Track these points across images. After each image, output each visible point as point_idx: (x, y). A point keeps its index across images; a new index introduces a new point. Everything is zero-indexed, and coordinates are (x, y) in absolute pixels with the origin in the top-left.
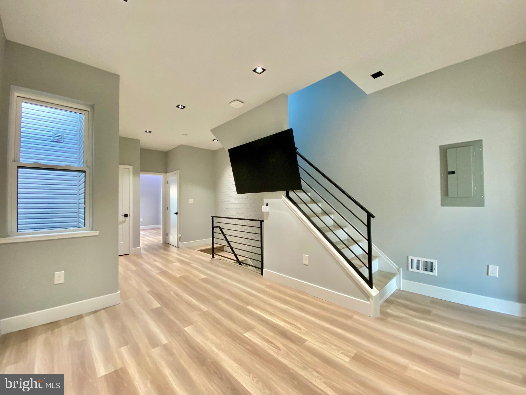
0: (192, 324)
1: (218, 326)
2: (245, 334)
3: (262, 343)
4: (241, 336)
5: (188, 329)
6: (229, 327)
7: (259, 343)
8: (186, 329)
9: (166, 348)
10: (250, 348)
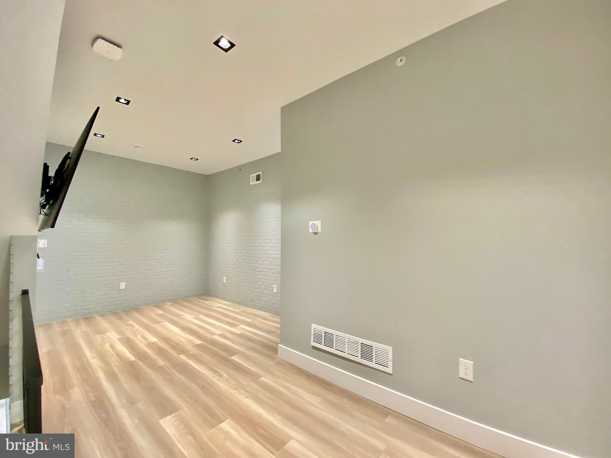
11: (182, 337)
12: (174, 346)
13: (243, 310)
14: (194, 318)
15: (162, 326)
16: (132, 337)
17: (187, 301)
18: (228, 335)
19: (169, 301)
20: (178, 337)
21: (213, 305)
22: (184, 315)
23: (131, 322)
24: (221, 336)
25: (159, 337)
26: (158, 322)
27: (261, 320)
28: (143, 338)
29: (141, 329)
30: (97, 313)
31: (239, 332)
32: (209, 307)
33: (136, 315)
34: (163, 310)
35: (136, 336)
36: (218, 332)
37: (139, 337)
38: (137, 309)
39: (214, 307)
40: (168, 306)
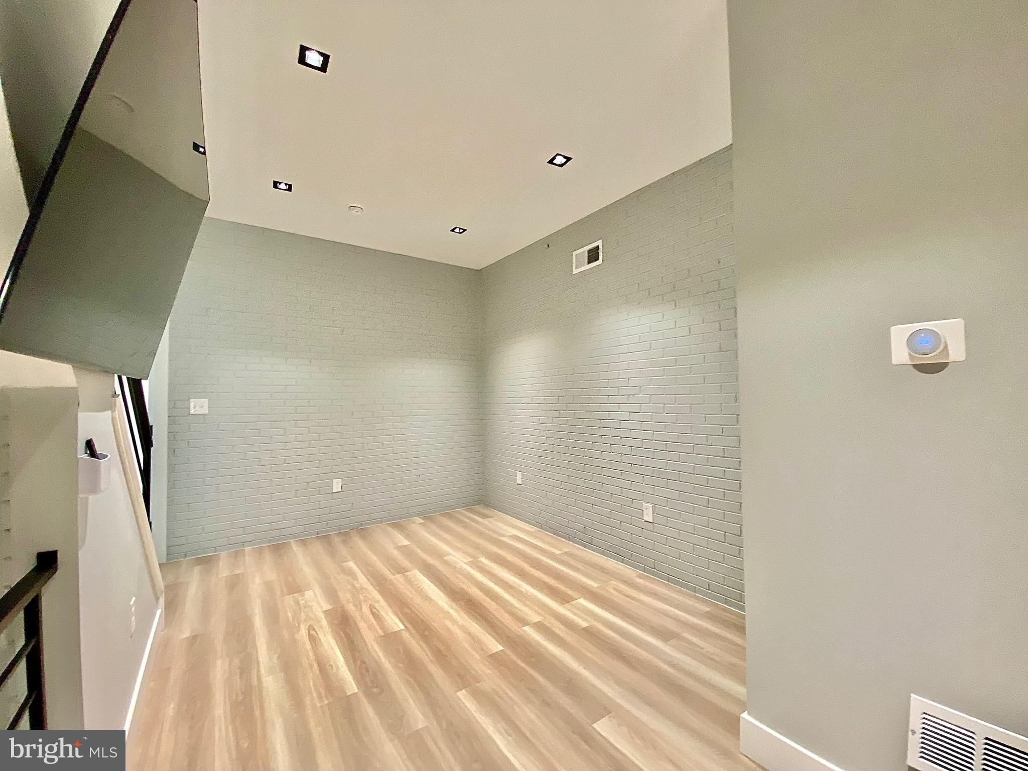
0: (491, 656)
1: (442, 648)
2: (402, 627)
3: (387, 614)
4: (408, 626)
5: (496, 647)
6: (422, 643)
7: (390, 613)
8: (501, 648)
9: (525, 623)
10: (406, 610)
11: (454, 622)
12: (439, 651)
13: (567, 550)
14: (471, 564)
15: (409, 581)
16: (351, 608)
17: (450, 516)
18: (559, 629)
19: (418, 515)
20: (448, 623)
21: (502, 532)
22: (449, 554)
23: (351, 564)
24: (540, 627)
25: (405, 615)
26: (401, 570)
27: (623, 587)
28: (373, 614)
29: (370, 588)
30: (294, 536)
31: (585, 624)
32: (495, 536)
33: (360, 544)
34: (408, 537)
35: (359, 607)
36: (536, 618)
37: (366, 610)
38: (362, 530)
39: (504, 536)
40: (416, 525)
